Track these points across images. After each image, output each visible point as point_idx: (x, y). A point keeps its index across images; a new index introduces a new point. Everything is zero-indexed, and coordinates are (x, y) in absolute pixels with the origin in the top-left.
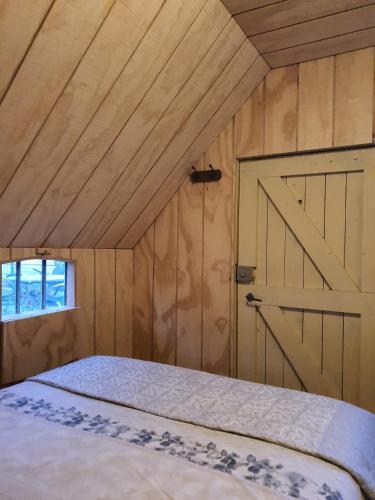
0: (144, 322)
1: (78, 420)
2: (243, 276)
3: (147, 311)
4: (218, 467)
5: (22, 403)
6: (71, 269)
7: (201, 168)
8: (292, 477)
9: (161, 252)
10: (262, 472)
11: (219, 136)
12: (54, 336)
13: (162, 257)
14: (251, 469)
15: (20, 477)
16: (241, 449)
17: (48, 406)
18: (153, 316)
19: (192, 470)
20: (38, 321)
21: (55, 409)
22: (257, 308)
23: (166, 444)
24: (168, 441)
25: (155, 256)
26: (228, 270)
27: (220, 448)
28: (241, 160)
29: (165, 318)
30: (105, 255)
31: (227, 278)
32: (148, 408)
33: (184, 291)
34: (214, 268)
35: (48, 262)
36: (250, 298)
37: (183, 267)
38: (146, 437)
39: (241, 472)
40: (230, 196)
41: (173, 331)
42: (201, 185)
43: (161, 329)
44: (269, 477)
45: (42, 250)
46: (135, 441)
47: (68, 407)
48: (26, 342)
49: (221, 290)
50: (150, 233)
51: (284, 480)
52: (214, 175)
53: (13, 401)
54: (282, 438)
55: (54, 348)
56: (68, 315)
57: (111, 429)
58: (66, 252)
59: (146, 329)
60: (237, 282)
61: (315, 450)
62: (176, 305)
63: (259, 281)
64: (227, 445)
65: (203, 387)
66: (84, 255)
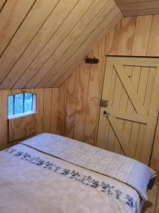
0: (62, 117)
1: (41, 163)
2: (103, 104)
3: (63, 113)
4: (92, 186)
5: (20, 154)
6: (34, 96)
7: (90, 57)
8: (117, 191)
9: (71, 90)
10: (107, 189)
11: (99, 44)
12: (28, 124)
13: (71, 93)
14: (103, 188)
15: (24, 186)
16: (100, 179)
17: (29, 156)
18: (66, 115)
19: (83, 187)
20: (22, 118)
21: (32, 157)
22: (107, 117)
23: (73, 175)
24: (75, 174)
25: (68, 92)
26: (98, 101)
27: (93, 178)
28: (107, 56)
29: (70, 116)
30: (48, 91)
31: (96, 104)
32: (67, 160)
33: (79, 107)
34: (92, 100)
35: (26, 94)
36: (105, 113)
37: (79, 98)
38: (66, 172)
39: (100, 188)
40: (101, 71)
41: (73, 122)
42: (89, 64)
43: (69, 120)
44: (109, 191)
45: (23, 90)
46: (63, 174)
47: (37, 157)
48: (17, 126)
49: (94, 108)
50: (67, 82)
51: (114, 193)
52: (95, 61)
53: (16, 153)
54: (114, 176)
55: (28, 128)
56: (33, 115)
57: (54, 168)
58: (33, 90)
59: (63, 120)
60: (100, 106)
61: (125, 182)
62: (75, 112)
63: (109, 106)
64: (95, 177)
65: (86, 151)
66: (40, 91)
